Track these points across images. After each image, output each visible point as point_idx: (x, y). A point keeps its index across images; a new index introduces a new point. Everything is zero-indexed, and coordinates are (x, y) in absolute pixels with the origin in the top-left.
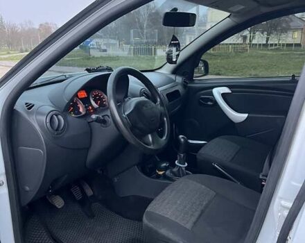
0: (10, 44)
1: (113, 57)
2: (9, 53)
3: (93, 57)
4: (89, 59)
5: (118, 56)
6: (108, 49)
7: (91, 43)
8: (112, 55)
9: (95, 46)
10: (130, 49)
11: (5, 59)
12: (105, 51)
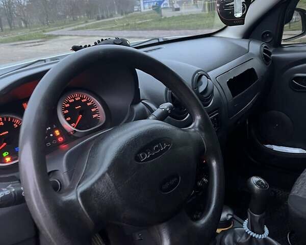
0: (89, 13)
1: (186, 16)
2: (87, 22)
3: (165, 18)
4: (160, 20)
5: (191, 15)
6: (181, 8)
7: (165, 2)
8: (184, 14)
9: (169, 6)
10: (204, 5)
11: (82, 28)
12: (178, 9)
